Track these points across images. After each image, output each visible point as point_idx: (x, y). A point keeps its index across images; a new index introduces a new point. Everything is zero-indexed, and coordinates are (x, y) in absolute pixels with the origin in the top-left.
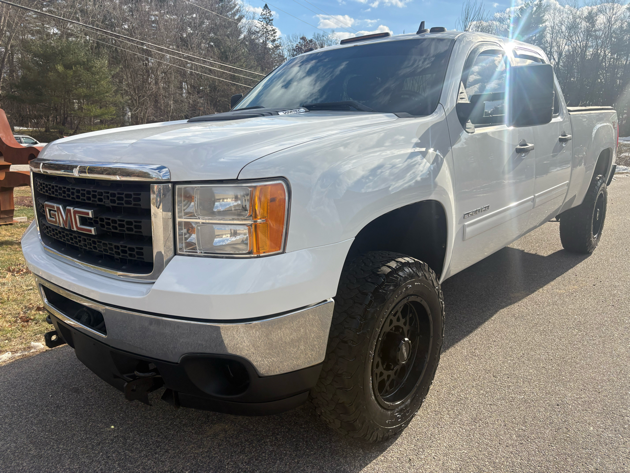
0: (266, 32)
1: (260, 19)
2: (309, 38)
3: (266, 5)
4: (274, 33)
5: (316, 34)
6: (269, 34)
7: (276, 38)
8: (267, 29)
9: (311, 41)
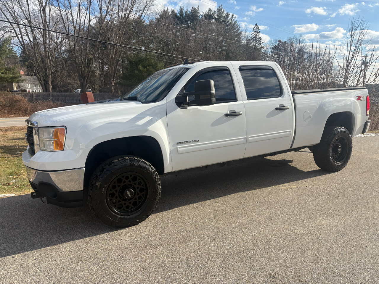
0: (255, 39)
1: (252, 33)
2: (283, 40)
3: (256, 24)
4: (260, 40)
5: (289, 37)
6: (257, 40)
7: (261, 42)
8: (256, 38)
9: (285, 42)
